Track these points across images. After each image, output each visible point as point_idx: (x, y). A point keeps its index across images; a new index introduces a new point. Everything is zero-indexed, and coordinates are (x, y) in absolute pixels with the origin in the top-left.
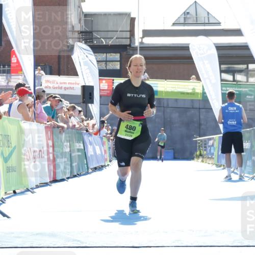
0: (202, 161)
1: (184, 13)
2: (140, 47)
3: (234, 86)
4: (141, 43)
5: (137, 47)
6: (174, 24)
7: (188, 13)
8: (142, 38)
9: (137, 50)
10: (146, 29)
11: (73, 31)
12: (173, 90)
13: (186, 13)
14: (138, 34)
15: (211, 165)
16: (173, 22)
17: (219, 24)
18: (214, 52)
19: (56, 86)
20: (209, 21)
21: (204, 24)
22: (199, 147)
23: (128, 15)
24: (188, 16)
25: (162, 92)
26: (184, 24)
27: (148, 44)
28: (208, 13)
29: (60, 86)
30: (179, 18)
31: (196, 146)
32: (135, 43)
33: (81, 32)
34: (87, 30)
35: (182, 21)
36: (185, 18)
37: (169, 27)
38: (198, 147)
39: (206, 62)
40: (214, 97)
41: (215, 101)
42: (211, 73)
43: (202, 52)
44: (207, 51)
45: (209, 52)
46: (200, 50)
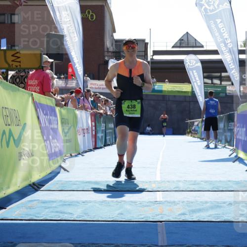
0: (191, 136)
1: (180, 39)
2: (151, 62)
3: (212, 87)
4: (152, 59)
5: (149, 62)
6: (173, 47)
7: (182, 40)
8: (152, 56)
10: (155, 50)
11: (108, 52)
12: (172, 89)
13: (181, 40)
14: (150, 53)
15: (197, 138)
16: (173, 45)
17: (202, 46)
18: (199, 64)
19: (97, 87)
20: (196, 44)
21: (193, 47)
23: (143, 41)
24: (182, 42)
25: (165, 91)
26: (180, 47)
27: (157, 60)
28: (195, 40)
29: (100, 87)
30: (176, 43)
32: (148, 59)
33: (113, 52)
34: (117, 50)
35: (178, 45)
36: (180, 43)
37: (170, 49)
38: (188, 127)
39: (194, 71)
40: (199, 94)
41: (200, 97)
42: (197, 79)
43: (192, 64)
44: (195, 64)
45: (196, 65)
46: (190, 63)
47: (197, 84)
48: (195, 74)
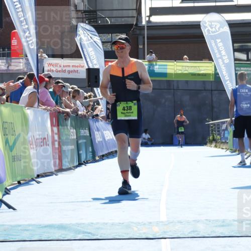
0: (216, 146)
2: (147, 26)
3: (249, 65)
4: (149, 22)
5: (144, 26)
6: (183, 1)
8: (149, 17)
9: (144, 29)
10: (153, 6)
11: (77, 11)
14: (145, 12)
15: (225, 150)
18: (227, 29)
19: (59, 69)
22: (212, 131)
25: (171, 74)
27: (156, 23)
29: (64, 69)
31: (209, 131)
32: (142, 22)
33: (85, 11)
34: (91, 9)
37: (177, 4)
38: (210, 132)
39: (218, 41)
40: (227, 78)
41: (228, 82)
42: (223, 53)
43: (214, 30)
44: (219, 29)
45: (222, 30)
46: (212, 28)
47: (223, 61)
48: (220, 44)
